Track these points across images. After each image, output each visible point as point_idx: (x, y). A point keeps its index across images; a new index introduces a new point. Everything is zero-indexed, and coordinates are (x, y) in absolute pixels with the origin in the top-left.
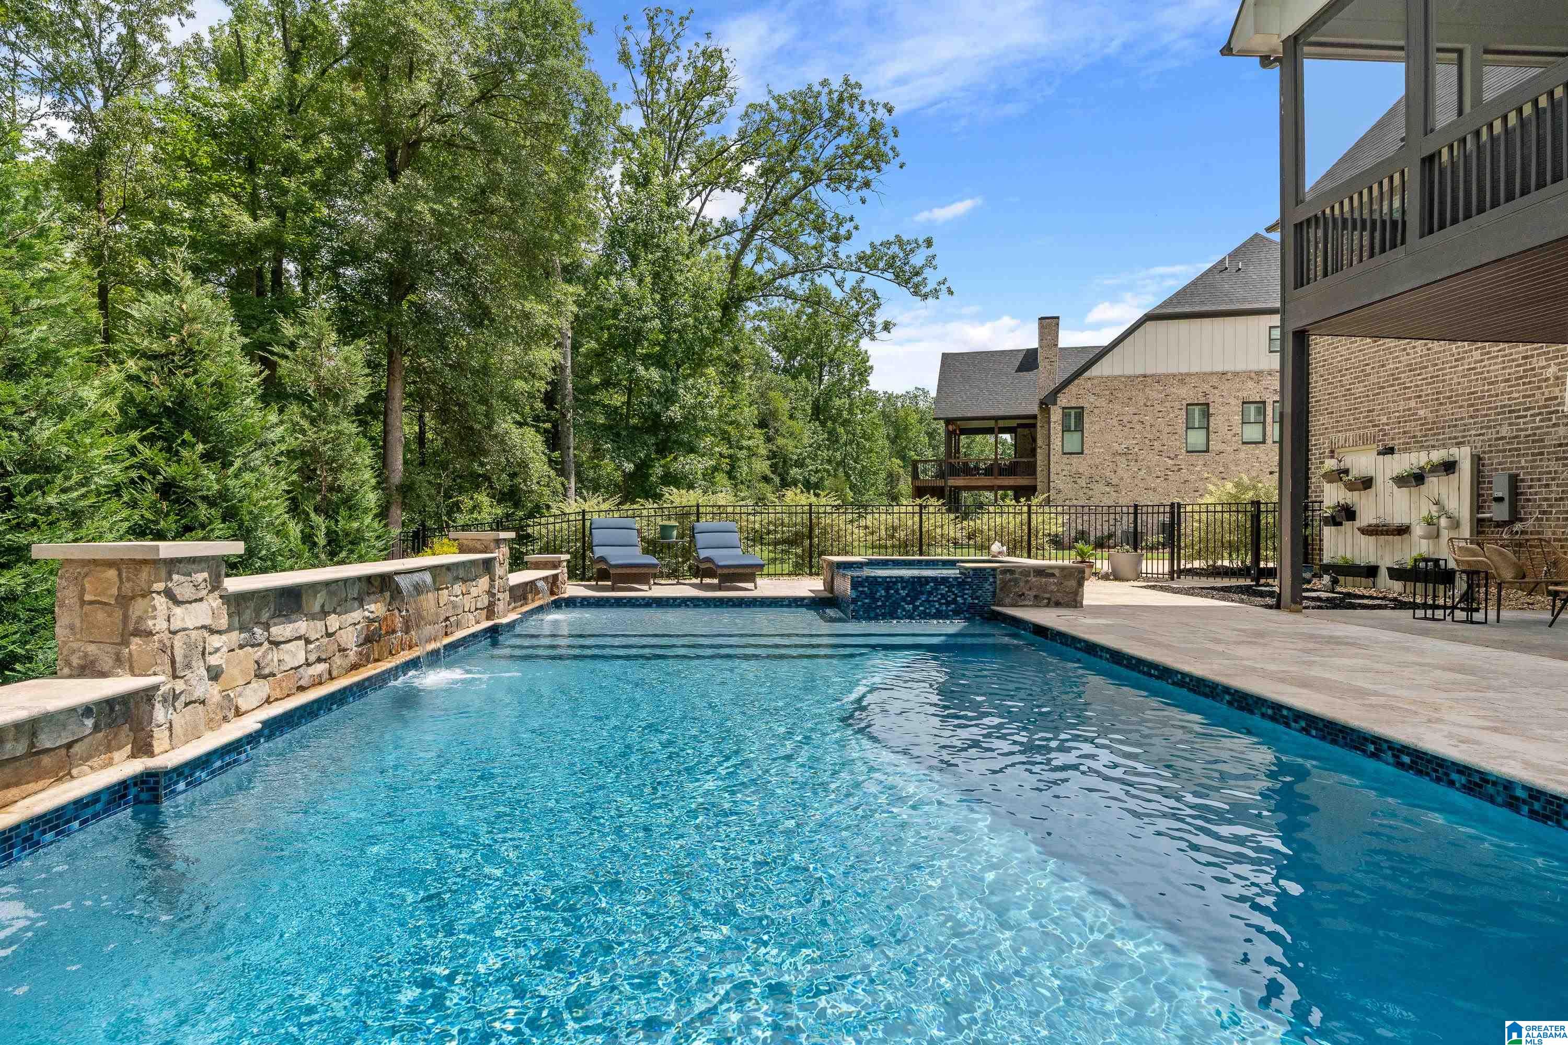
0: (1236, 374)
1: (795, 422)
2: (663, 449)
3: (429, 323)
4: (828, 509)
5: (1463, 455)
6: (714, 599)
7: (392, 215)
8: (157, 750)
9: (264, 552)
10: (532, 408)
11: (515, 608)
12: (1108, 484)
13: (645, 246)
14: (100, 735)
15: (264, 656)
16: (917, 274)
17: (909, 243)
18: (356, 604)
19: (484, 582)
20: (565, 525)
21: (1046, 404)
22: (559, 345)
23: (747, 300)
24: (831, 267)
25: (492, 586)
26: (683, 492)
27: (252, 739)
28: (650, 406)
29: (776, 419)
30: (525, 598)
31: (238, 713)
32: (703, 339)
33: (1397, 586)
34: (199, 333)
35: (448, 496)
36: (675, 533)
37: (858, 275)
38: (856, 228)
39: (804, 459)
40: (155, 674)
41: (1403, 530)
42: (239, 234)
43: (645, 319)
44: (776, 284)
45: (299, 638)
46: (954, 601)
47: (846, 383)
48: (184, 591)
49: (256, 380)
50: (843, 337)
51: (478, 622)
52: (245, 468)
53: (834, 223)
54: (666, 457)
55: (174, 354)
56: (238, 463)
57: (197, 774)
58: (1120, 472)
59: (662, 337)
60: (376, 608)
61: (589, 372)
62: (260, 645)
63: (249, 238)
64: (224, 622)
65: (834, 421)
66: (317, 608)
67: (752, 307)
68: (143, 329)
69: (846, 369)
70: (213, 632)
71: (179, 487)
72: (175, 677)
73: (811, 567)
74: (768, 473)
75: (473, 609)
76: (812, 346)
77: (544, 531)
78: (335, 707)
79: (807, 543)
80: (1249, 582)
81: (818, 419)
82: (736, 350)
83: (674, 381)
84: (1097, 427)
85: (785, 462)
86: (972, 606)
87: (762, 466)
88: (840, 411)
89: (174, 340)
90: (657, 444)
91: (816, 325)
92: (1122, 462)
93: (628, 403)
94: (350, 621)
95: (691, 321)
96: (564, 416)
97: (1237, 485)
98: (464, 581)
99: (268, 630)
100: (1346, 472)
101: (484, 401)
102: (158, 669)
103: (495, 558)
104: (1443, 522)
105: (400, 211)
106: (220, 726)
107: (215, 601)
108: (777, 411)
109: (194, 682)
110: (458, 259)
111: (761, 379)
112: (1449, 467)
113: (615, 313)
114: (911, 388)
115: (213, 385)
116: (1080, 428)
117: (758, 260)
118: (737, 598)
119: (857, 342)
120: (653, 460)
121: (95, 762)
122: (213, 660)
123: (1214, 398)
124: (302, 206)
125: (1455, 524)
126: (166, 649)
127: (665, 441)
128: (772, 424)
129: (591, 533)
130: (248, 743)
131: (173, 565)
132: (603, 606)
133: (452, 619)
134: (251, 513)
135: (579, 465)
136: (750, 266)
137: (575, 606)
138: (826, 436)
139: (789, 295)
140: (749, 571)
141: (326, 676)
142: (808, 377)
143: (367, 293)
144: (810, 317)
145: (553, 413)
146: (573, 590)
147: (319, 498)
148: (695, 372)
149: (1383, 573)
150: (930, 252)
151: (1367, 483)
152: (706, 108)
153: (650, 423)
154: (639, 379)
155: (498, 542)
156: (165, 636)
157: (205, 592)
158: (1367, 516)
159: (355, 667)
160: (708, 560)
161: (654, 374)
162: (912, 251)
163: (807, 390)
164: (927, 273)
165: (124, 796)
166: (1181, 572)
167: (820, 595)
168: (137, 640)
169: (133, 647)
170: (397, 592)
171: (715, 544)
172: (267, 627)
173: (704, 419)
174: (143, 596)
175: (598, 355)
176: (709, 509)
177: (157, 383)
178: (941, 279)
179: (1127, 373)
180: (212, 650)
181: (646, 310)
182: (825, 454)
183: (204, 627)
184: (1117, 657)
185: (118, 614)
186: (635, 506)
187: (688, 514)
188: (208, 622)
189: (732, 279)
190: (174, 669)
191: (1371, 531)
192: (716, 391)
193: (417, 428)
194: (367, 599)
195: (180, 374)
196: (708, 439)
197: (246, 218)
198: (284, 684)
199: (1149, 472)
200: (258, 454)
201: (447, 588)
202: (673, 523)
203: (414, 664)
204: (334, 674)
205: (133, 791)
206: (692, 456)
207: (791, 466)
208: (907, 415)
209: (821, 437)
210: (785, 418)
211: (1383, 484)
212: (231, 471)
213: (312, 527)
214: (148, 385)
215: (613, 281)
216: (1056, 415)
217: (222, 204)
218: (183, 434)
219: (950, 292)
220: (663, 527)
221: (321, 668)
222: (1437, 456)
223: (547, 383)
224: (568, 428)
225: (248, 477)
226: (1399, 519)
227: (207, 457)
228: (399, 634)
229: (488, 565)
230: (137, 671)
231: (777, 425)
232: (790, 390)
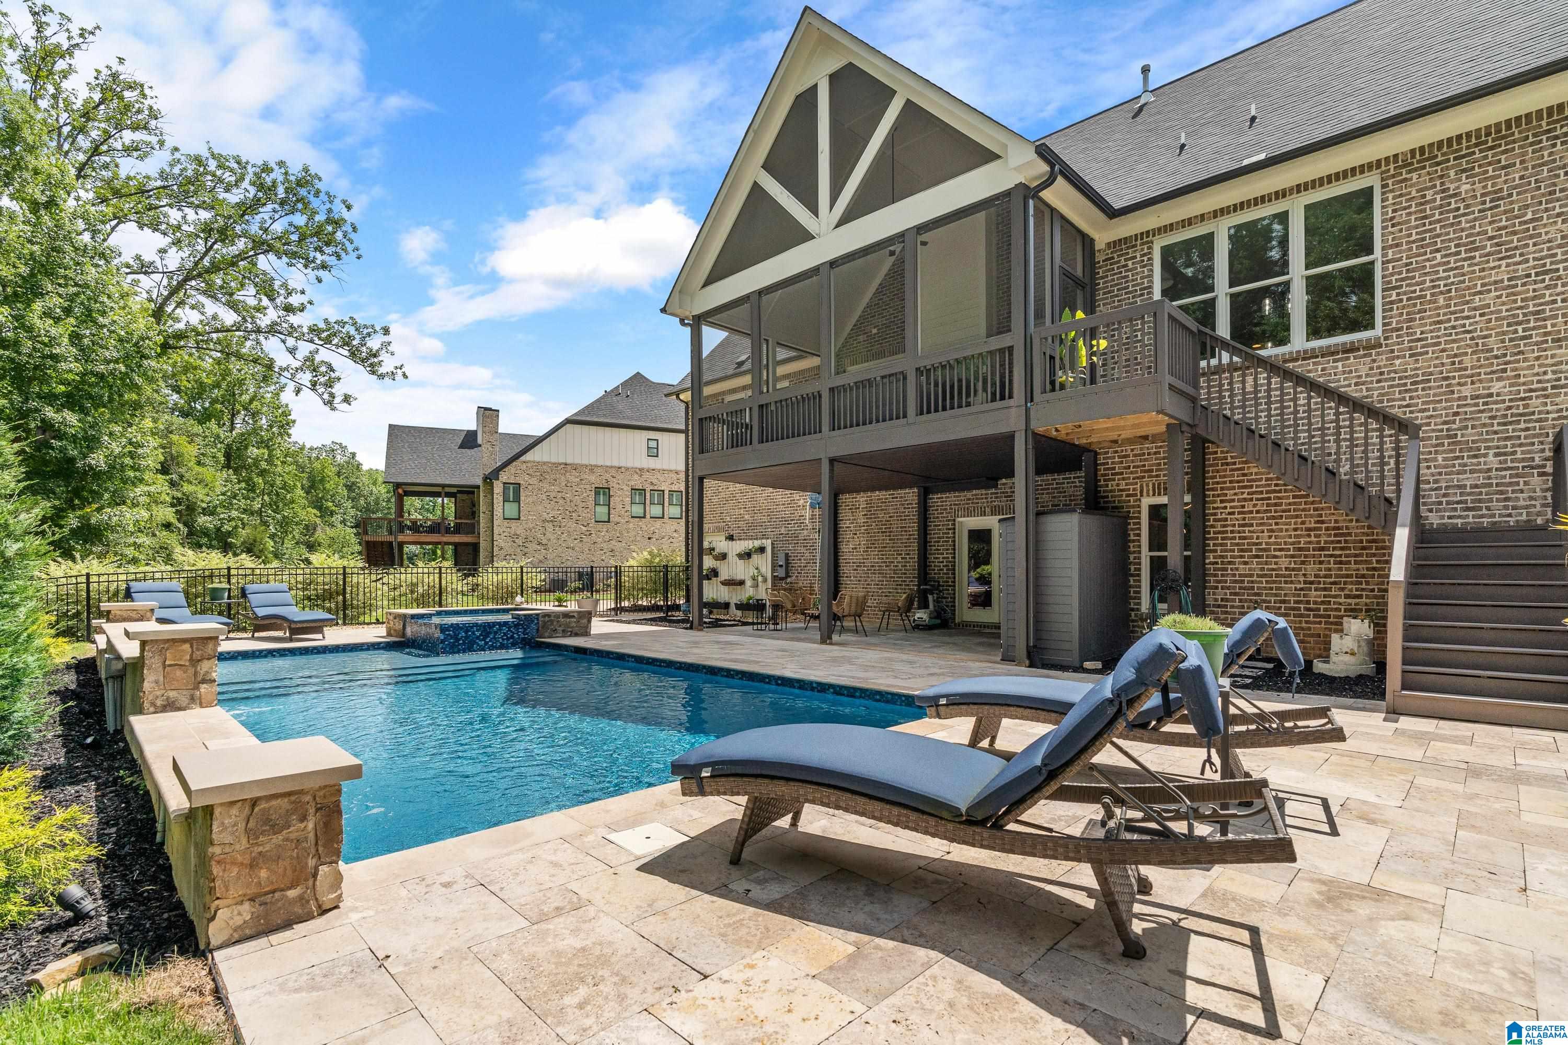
0: (627, 469)
5: (768, 543)
12: (539, 544)
16: (375, 356)
17: (366, 327)
21: (489, 479)
24: (281, 334)
29: (180, 465)
33: (739, 613)
36: (226, 594)
37: (312, 347)
38: (311, 303)
39: (216, 507)
41: (741, 583)
46: (512, 637)
47: (263, 434)
53: (282, 292)
58: (548, 535)
65: (250, 471)
69: (264, 420)
73: (345, 618)
74: (174, 521)
76: (223, 392)
79: (340, 598)
80: (662, 615)
81: (231, 467)
84: (530, 499)
85: (192, 509)
86: (524, 639)
88: (256, 461)
92: (549, 526)
97: (651, 553)
100: (713, 549)
104: (760, 579)
108: (181, 455)
112: (762, 550)
114: (328, 442)
116: (517, 499)
123: (613, 484)
125: (765, 580)
128: (173, 468)
138: (241, 485)
140: (311, 624)
142: (217, 423)
149: (733, 607)
150: (386, 339)
151: (723, 556)
152: (127, 142)
158: (724, 575)
160: (270, 615)
162: (369, 335)
163: (217, 436)
164: (383, 356)
166: (623, 610)
167: (388, 639)
168: (204, 686)
169: (202, 690)
171: (269, 603)
174: (208, 659)
178: (399, 365)
179: (553, 460)
182: (240, 503)
184: (639, 660)
185: (191, 671)
191: (727, 583)
199: (569, 535)
208: (324, 468)
209: (237, 487)
210: (191, 464)
211: (732, 557)
216: (498, 488)
219: (405, 376)
220: (213, 590)
222: (757, 543)
226: (740, 577)
230: (205, 705)
231: (182, 470)
232: (197, 435)
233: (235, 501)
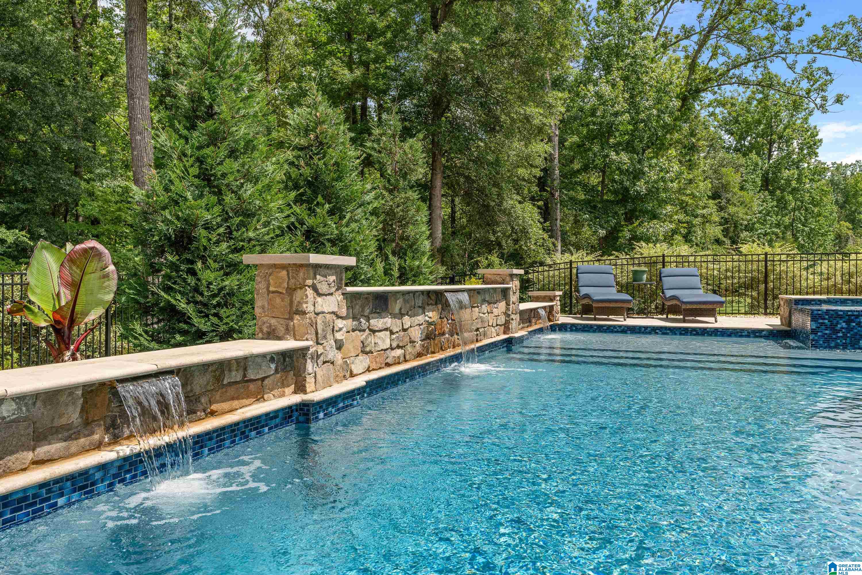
1: (745, 193)
2: (630, 217)
3: (459, 131)
4: (784, 257)
6: (680, 328)
7: (435, 56)
8: (308, 390)
9: (363, 277)
10: (529, 190)
11: (523, 328)
13: (617, 56)
14: (278, 375)
15: (366, 339)
18: (420, 311)
19: (502, 305)
20: (557, 273)
22: (550, 140)
23: (704, 90)
24: (782, 53)
25: (508, 309)
26: (651, 245)
27: (360, 392)
28: (621, 183)
29: (727, 191)
30: (530, 322)
31: (352, 375)
32: (665, 126)
34: (326, 131)
35: (470, 258)
36: (645, 276)
37: (810, 57)
38: (808, 15)
39: (754, 224)
40: (307, 340)
42: (342, 83)
43: (616, 114)
44: (731, 73)
45: (386, 329)
47: (795, 156)
48: (323, 288)
49: (358, 161)
50: (792, 116)
51: (498, 335)
52: (352, 220)
53: (786, 14)
54: (633, 223)
55: (312, 146)
56: (348, 216)
57: (330, 409)
59: (630, 127)
60: (432, 315)
61: (572, 162)
62: (364, 331)
63: (347, 85)
64: (344, 312)
65: (783, 191)
66: (397, 311)
67: (708, 97)
68: (296, 132)
69: (795, 144)
70: (339, 317)
71: (315, 232)
72: (318, 343)
73: (766, 308)
74: (721, 236)
75: (494, 325)
76: (762, 127)
77: (541, 277)
78: (408, 380)
79: (762, 287)
81: (767, 189)
82: (692, 134)
83: (640, 162)
85: (736, 227)
87: (715, 231)
88: (788, 181)
89: (312, 137)
90: (626, 213)
91: (766, 108)
93: (603, 182)
94: (417, 322)
95: (655, 112)
96: (553, 195)
98: (489, 303)
99: (368, 322)
101: (496, 185)
102: (309, 337)
103: (509, 288)
105: (441, 52)
106: (342, 381)
107: (339, 297)
108: (728, 183)
109: (328, 349)
110: (478, 82)
111: (714, 158)
113: (593, 113)
115: (334, 165)
117: (714, 56)
118: (700, 328)
119: (806, 120)
120: (622, 226)
121: (276, 392)
122: (339, 336)
124: (379, 59)
126: (313, 324)
127: (634, 210)
128: (725, 195)
129: (577, 277)
130: (358, 394)
131: (317, 267)
132: (588, 331)
133: (481, 330)
134: (355, 250)
135: (564, 233)
136: (706, 63)
137: (566, 330)
138: (775, 203)
139: (744, 82)
140: (711, 307)
141: (402, 359)
142: (758, 154)
143: (419, 113)
144: (760, 102)
145: (544, 194)
146: (563, 319)
147: (394, 245)
148: (657, 154)
153: (620, 197)
154: (612, 162)
155: (512, 276)
156: (313, 315)
157: (333, 289)
159: (419, 355)
160: (674, 298)
161: (624, 157)
163: (757, 164)
165: (290, 417)
167: (777, 328)
168: (297, 317)
169: (295, 321)
170: (446, 305)
171: (680, 286)
172: (368, 319)
173: (666, 190)
174: (301, 288)
175: (579, 146)
176: (673, 259)
177: (303, 165)
180: (338, 329)
181: (617, 108)
182: (774, 219)
183: (333, 313)
185: (287, 299)
186: (611, 258)
187: (655, 263)
188: (336, 309)
189: (690, 75)
190: (317, 339)
192: (676, 167)
193: (450, 210)
194: (427, 308)
195: (316, 158)
196: (669, 208)
197: (346, 72)
198: (378, 360)
200: (360, 210)
201: (478, 307)
202: (643, 268)
203: (457, 358)
204: (407, 357)
205: (296, 414)
206: (655, 221)
207: (742, 230)
209: (770, 205)
210: (736, 190)
212: (344, 221)
213: (390, 264)
214: (298, 167)
215: (591, 88)
217: (333, 64)
218: (317, 198)
220: (635, 272)
221: (399, 352)
223: (541, 170)
224: (556, 204)
225: (354, 225)
227: (331, 212)
228: (447, 336)
229: (505, 292)
230: (297, 338)
231: (729, 196)
232: (741, 166)
233: (768, 218)
